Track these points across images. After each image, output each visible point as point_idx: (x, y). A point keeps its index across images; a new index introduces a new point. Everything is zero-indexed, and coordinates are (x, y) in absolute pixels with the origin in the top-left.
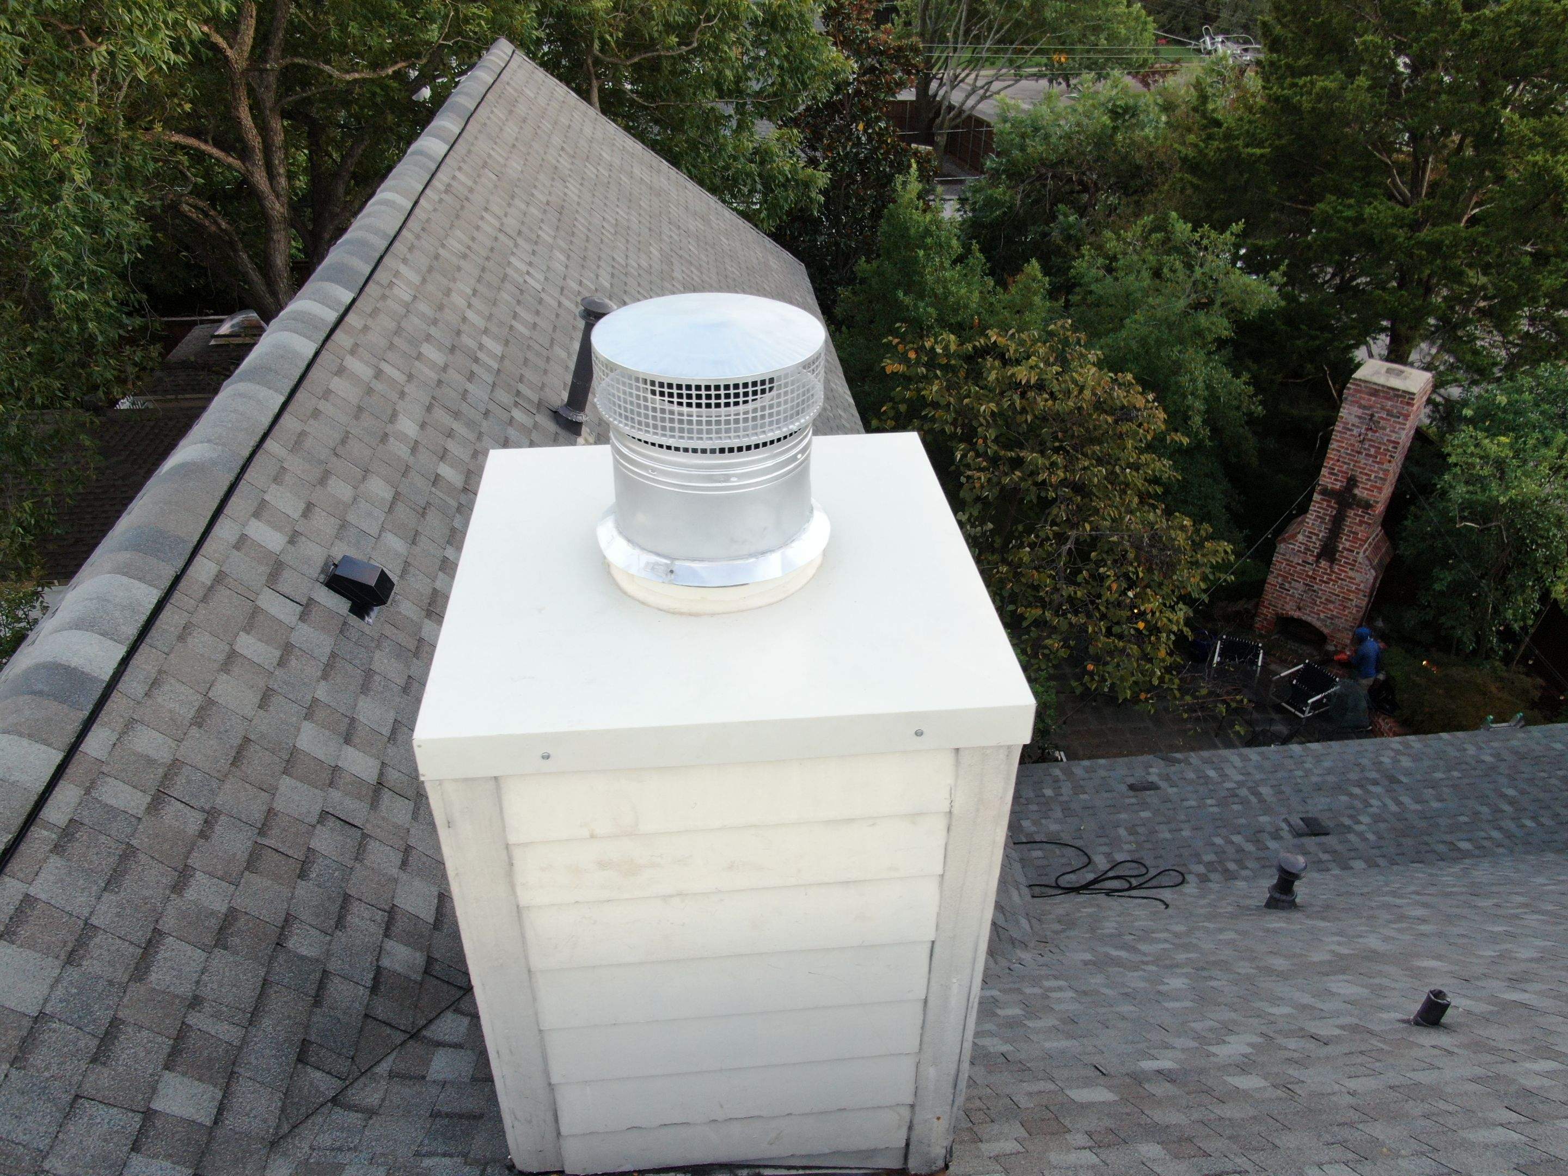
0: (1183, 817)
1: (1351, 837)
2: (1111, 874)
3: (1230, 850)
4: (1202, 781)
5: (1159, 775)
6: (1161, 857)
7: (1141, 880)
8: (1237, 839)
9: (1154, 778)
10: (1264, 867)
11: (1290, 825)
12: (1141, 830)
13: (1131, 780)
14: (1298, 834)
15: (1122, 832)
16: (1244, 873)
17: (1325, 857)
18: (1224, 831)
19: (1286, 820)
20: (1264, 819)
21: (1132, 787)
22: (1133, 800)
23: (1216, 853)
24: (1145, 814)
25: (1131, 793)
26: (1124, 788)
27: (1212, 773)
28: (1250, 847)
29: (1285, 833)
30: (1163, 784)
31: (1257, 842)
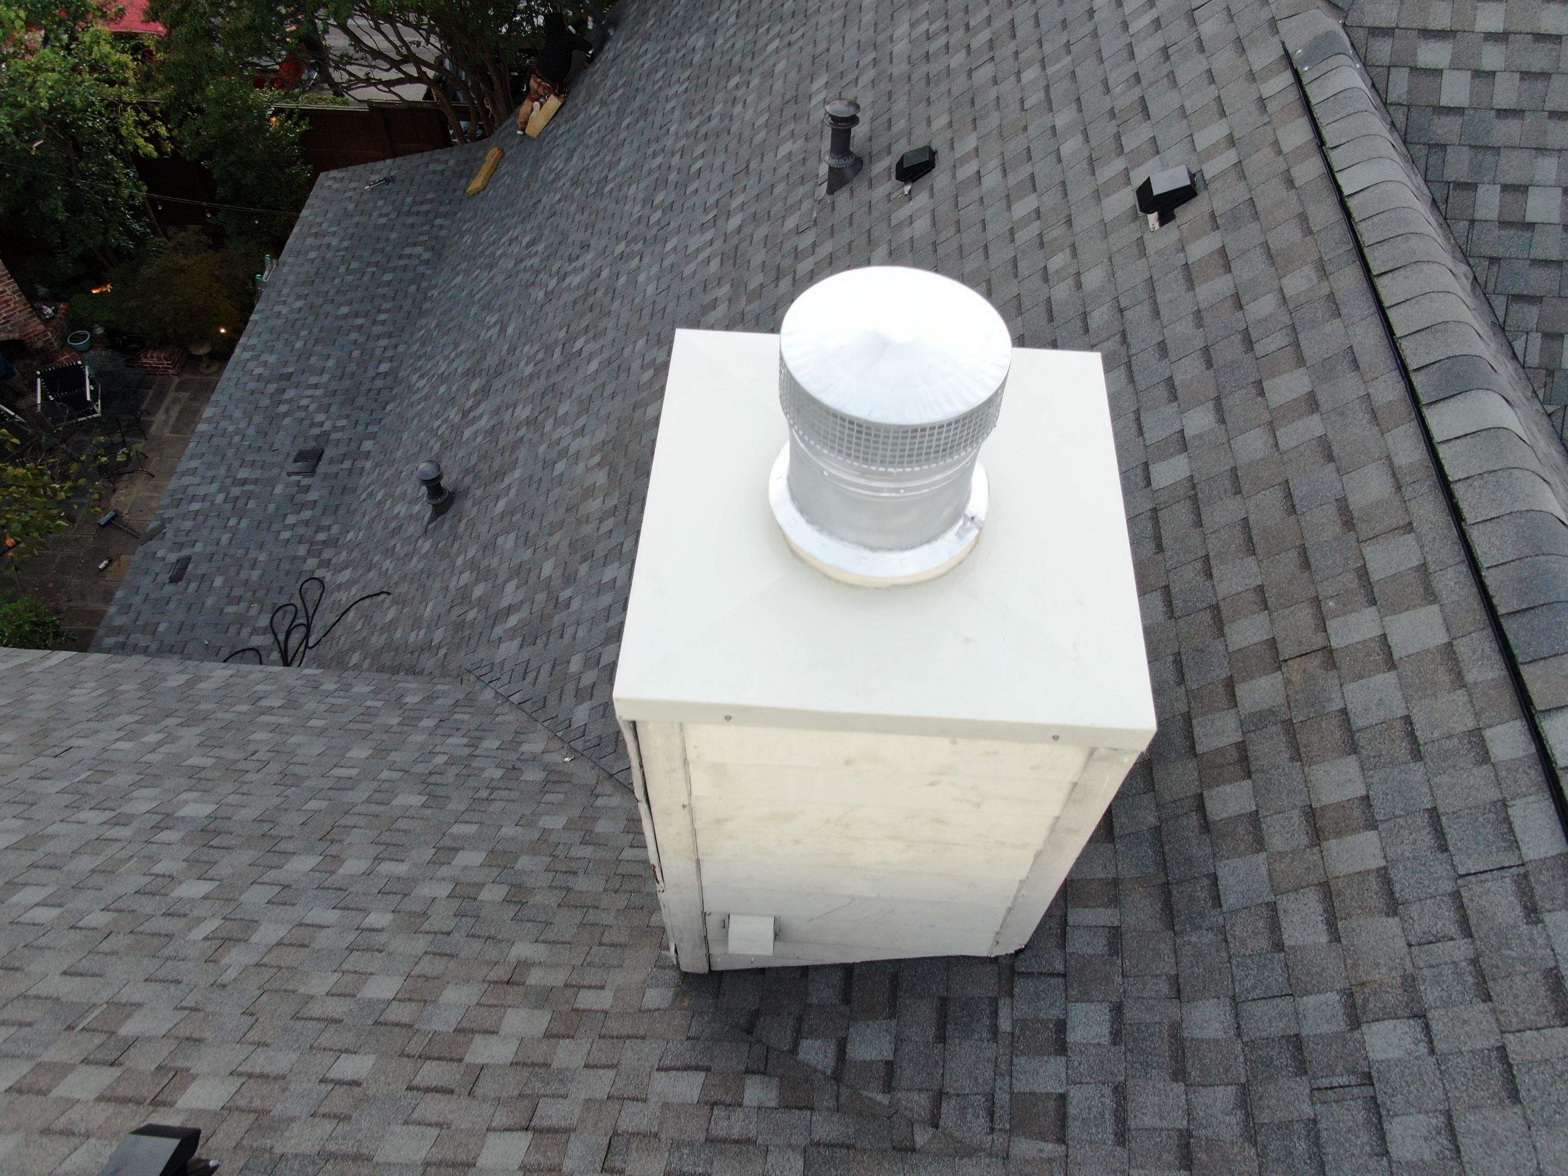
0: (240, 552)
1: (335, 436)
2: (281, 637)
3: (301, 530)
4: (200, 518)
5: (171, 550)
6: (282, 588)
7: (302, 613)
8: (291, 519)
9: (173, 557)
10: (335, 513)
11: (297, 474)
12: (237, 592)
13: (165, 578)
14: (312, 472)
15: (230, 609)
16: (335, 529)
17: (347, 464)
18: (275, 527)
19: (289, 474)
20: (279, 489)
21: (174, 580)
22: (193, 586)
23: (300, 542)
24: (219, 581)
25: (182, 584)
26: (169, 589)
27: (195, 506)
28: (306, 514)
29: (306, 481)
30: (185, 552)
31: (303, 506)
